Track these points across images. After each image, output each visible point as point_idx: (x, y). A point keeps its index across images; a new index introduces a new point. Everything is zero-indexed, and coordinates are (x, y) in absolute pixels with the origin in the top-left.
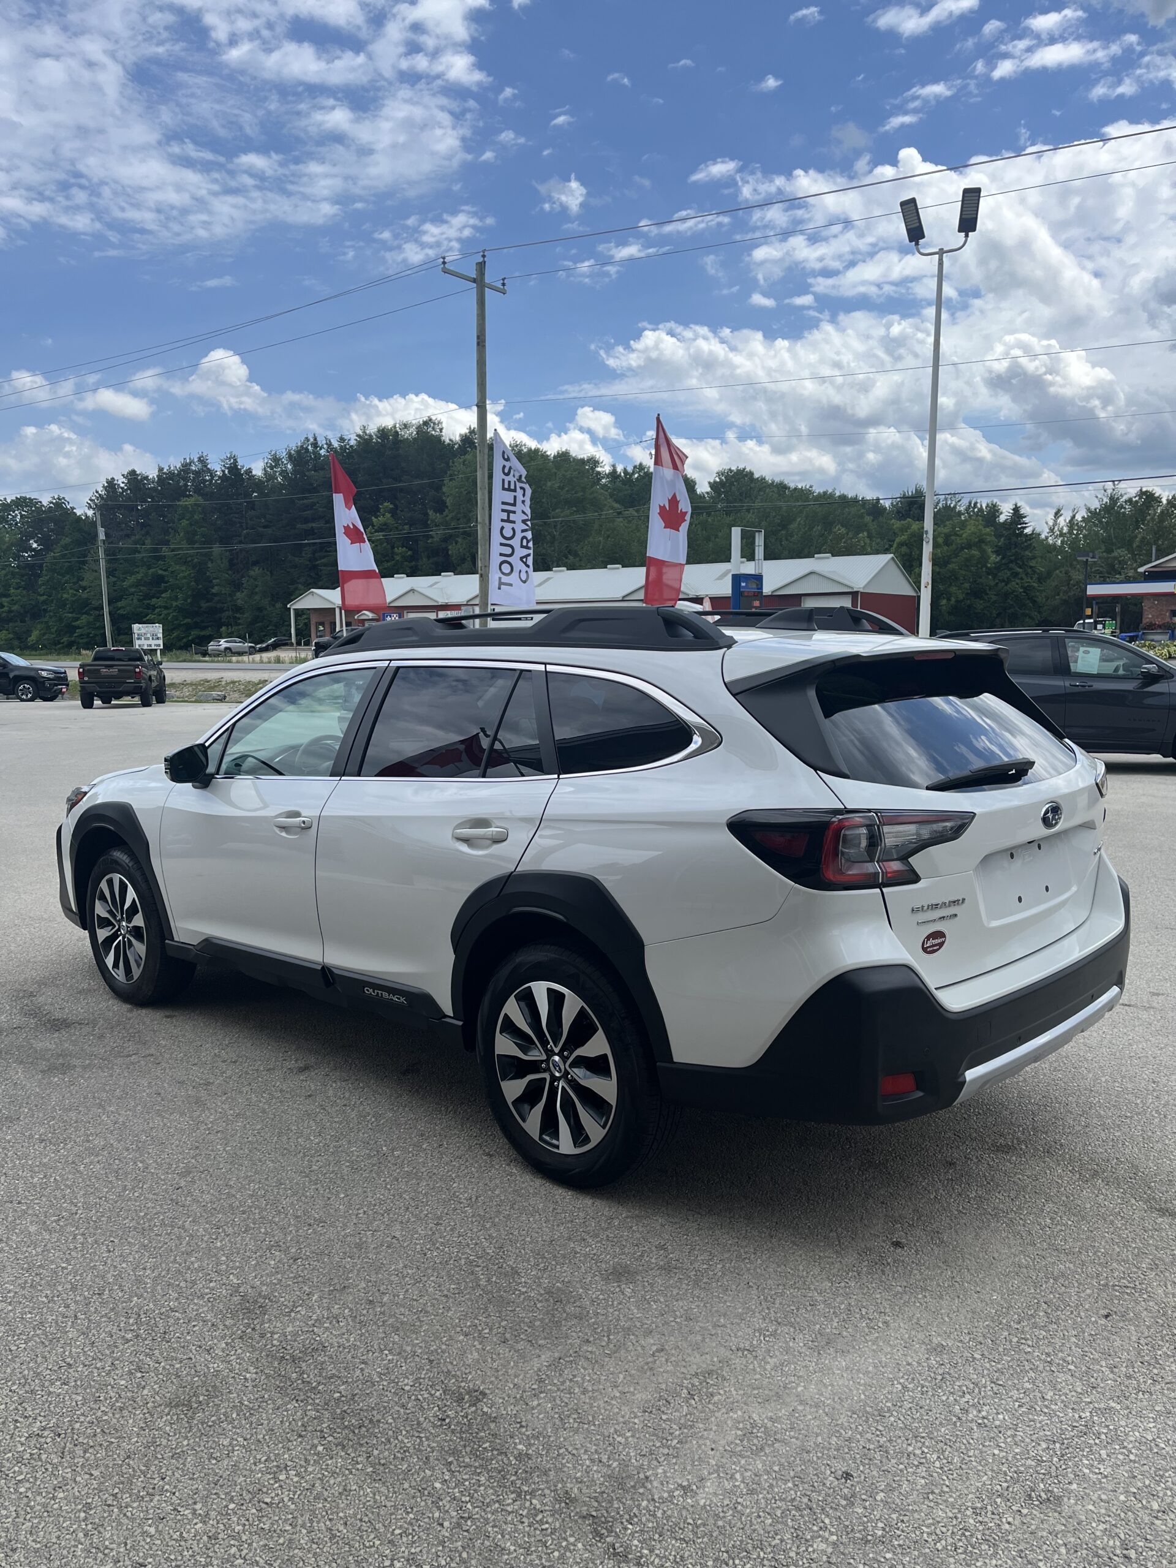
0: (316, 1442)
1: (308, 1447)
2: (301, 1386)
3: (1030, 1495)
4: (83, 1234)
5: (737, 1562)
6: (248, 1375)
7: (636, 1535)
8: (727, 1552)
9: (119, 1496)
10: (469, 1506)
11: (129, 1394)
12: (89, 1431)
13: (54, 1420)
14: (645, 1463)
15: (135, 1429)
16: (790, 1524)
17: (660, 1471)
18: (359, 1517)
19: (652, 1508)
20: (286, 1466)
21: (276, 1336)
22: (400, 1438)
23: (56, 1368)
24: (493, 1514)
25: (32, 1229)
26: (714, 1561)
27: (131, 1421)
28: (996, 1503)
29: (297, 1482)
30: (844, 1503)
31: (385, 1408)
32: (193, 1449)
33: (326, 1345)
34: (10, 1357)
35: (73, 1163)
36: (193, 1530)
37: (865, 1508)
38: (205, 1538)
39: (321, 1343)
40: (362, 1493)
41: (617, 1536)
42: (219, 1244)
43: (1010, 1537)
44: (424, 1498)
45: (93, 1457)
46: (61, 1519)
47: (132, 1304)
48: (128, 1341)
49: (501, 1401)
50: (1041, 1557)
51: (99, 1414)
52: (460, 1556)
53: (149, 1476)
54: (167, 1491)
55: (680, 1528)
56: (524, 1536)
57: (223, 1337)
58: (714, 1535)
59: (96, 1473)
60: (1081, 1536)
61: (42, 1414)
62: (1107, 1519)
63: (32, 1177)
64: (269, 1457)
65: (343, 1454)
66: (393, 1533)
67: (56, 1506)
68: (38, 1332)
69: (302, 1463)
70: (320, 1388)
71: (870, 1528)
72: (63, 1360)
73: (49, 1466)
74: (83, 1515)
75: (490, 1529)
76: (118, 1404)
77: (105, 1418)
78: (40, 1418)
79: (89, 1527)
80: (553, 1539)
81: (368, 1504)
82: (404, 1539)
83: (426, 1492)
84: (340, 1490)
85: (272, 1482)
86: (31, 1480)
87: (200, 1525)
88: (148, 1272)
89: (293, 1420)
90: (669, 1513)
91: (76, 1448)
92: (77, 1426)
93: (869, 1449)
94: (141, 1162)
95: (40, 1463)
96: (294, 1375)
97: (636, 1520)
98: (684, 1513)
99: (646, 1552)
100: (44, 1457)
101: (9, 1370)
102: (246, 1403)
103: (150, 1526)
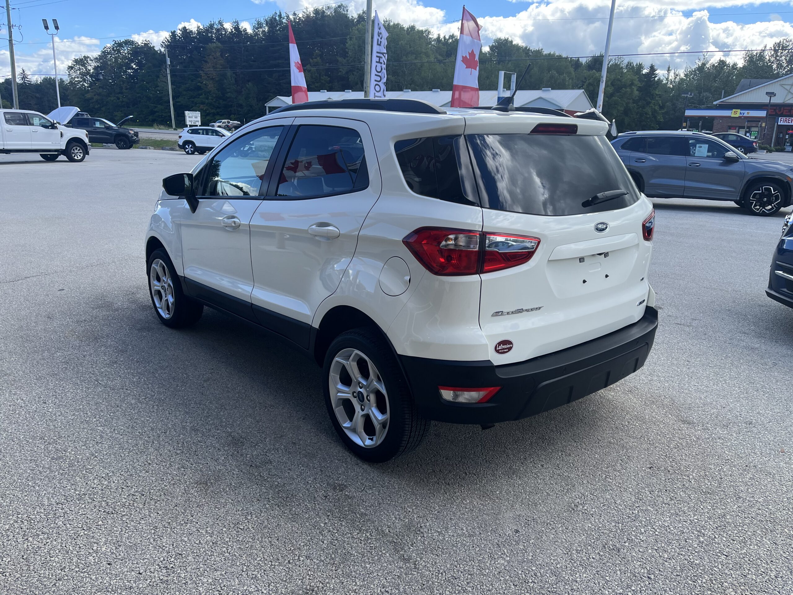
0: (265, 503)
1: (262, 505)
2: (259, 478)
3: (604, 547)
4: (157, 405)
5: (461, 566)
6: (234, 472)
7: (415, 551)
8: (457, 561)
9: (171, 523)
10: (336, 534)
11: (178, 478)
12: (158, 493)
13: (141, 488)
14: (421, 521)
15: (180, 493)
16: (488, 551)
17: (428, 524)
18: (284, 537)
19: (422, 540)
20: (251, 513)
21: (248, 456)
22: (305, 503)
23: (143, 465)
24: (347, 539)
25: (133, 402)
26: (450, 565)
27: (178, 490)
28: (587, 548)
29: (256, 520)
30: (515, 543)
31: (299, 490)
32: (207, 503)
33: (272, 461)
34: (121, 459)
35: (153, 372)
36: (205, 540)
37: (524, 546)
38: (211, 543)
39: (269, 460)
40: (286, 526)
41: (405, 551)
42: (222, 413)
43: (593, 565)
44: (315, 530)
45: (159, 505)
46: (143, 533)
47: (180, 438)
48: (178, 454)
49: (354, 490)
50: (607, 575)
51: (163, 486)
52: (331, 556)
53: (186, 515)
54: (194, 522)
55: (435, 550)
56: (362, 549)
57: (223, 455)
58: (451, 553)
59: (160, 513)
60: (628, 567)
61: (136, 485)
62: (642, 560)
63: (133, 379)
64: (243, 509)
65: (278, 509)
66: (300, 545)
67: (140, 527)
68: (135, 448)
69: (259, 512)
70: (269, 479)
71: (526, 555)
72: (147, 462)
74: (153, 531)
75: (346, 545)
76: (172, 482)
77: (165, 488)
78: (134, 487)
79: (156, 537)
80: (375, 551)
81: (289, 531)
82: (305, 547)
83: (317, 528)
84: (276, 525)
85: (244, 519)
86: (129, 515)
87: (209, 537)
88: (188, 424)
89: (255, 493)
90: (431, 543)
92: (152, 491)
93: (528, 520)
94: (185, 374)
95: (133, 508)
96: (256, 474)
97: (415, 545)
98: (438, 543)
99: (419, 559)
100: (135, 505)
101: (120, 465)
102: (233, 484)
103: (185, 537)
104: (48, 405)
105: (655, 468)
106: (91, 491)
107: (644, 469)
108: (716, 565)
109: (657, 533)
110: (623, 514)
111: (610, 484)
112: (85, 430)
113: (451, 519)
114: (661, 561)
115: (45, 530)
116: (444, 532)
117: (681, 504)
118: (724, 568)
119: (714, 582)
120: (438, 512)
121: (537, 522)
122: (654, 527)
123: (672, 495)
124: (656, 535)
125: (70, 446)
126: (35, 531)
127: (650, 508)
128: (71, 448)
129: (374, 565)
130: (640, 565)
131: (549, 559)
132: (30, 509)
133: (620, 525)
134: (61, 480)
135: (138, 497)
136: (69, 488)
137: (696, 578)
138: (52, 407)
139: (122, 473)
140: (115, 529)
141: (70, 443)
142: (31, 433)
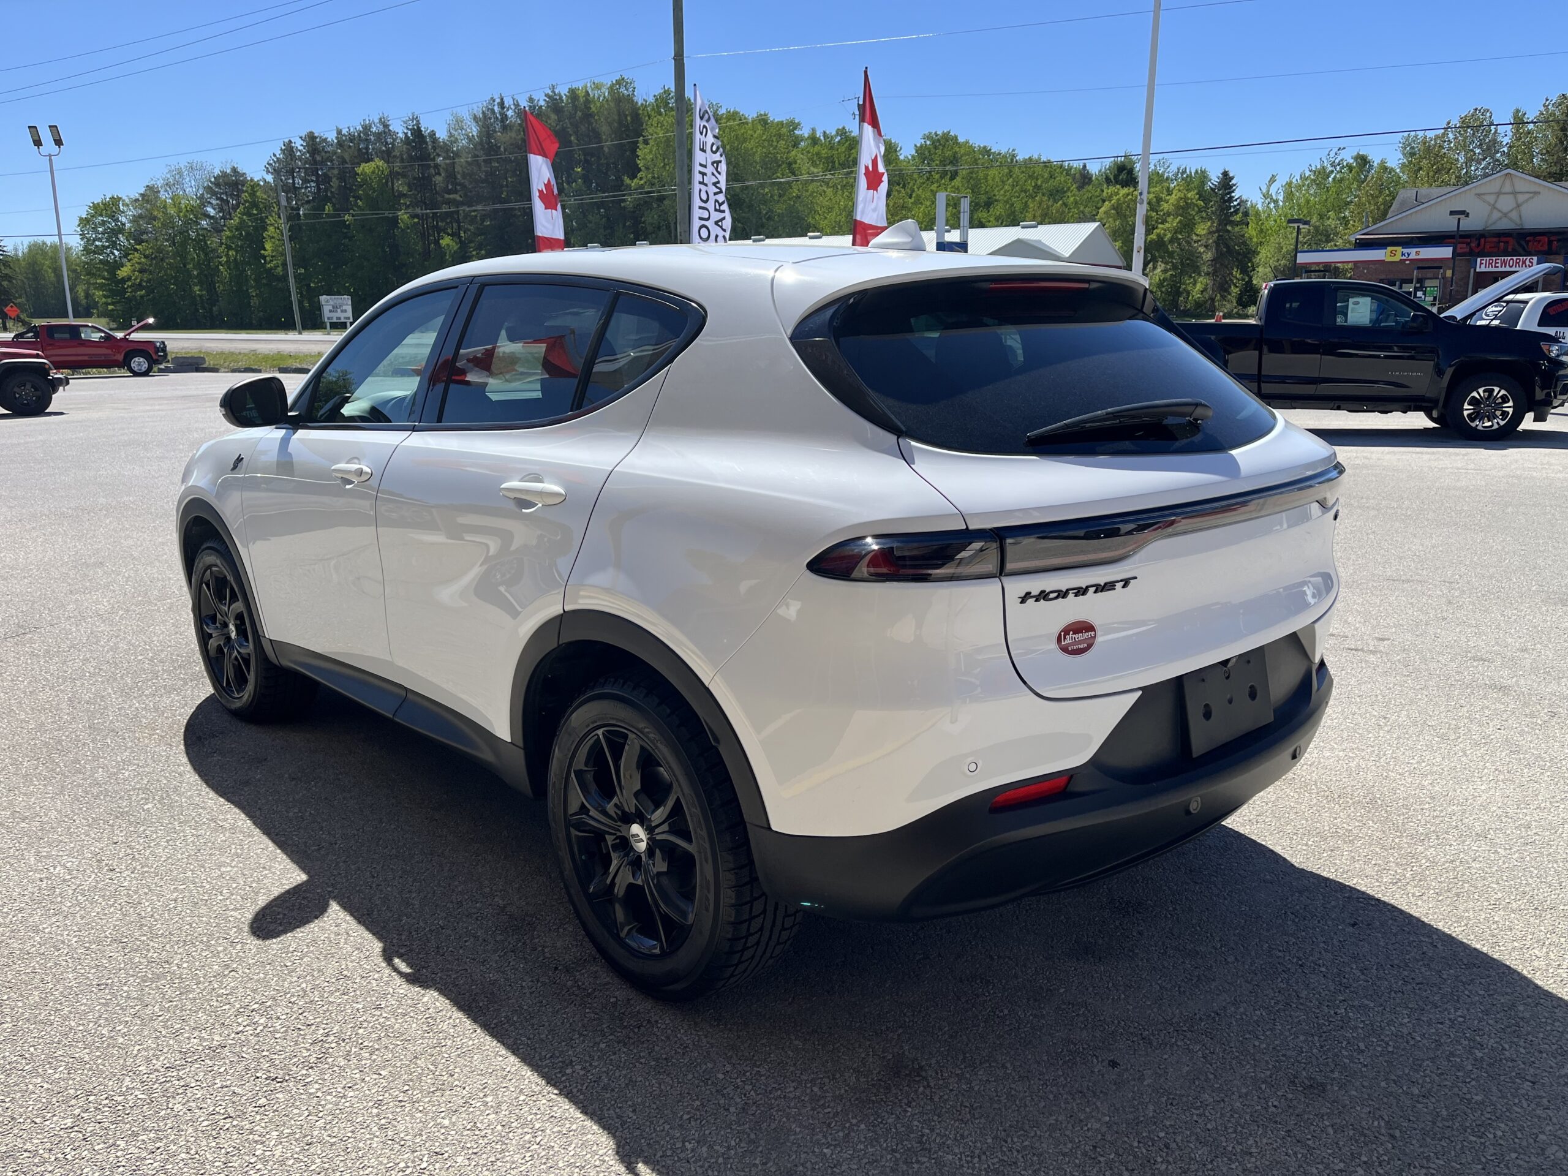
0: (597, 1040)
1: (591, 1045)
2: (576, 993)
3: (1293, 1082)
4: (345, 862)
5: (1015, 1140)
6: (524, 984)
8: (1005, 1131)
9: (409, 1092)
10: (752, 1093)
12: (373, 1035)
13: (337, 1027)
14: (919, 1055)
15: (419, 1032)
16: (1064, 1106)
17: (933, 1061)
18: (647, 1104)
19: (928, 1093)
20: (570, 1061)
21: (546, 950)
22: (679, 1035)
23: (333, 980)
24: (776, 1100)
26: (993, 1139)
28: (1260, 1088)
29: (584, 1075)
30: (1114, 1088)
34: (286, 972)
35: (326, 798)
36: (486, 1121)
37: (1134, 1092)
38: (499, 1128)
40: (647, 1084)
42: (480, 870)
43: (1278, 1119)
44: (708, 1087)
45: (379, 1059)
50: (1309, 1137)
51: (382, 1020)
52: (748, 1137)
53: (437, 1073)
54: (456, 1086)
56: (808, 1119)
57: (495, 951)
58: (991, 1116)
59: (383, 1073)
60: (1347, 1119)
61: (325, 1022)
62: (1371, 1103)
64: (553, 1054)
65: (625, 1050)
66: (681, 1119)
67: (347, 1104)
69: (587, 1058)
70: (594, 993)
71: (1141, 1110)
72: (341, 973)
73: (336, 1068)
74: (375, 1111)
75: (774, 1113)
76: (399, 1011)
77: (388, 1023)
79: (383, 1121)
80: (836, 1122)
82: (693, 1123)
83: (710, 1082)
84: (627, 1082)
85: (558, 1076)
86: (320, 1082)
87: (492, 1116)
88: (414, 894)
89: (574, 1021)
90: (946, 1097)
91: (362, 1052)
92: (361, 1031)
93: (1133, 1041)
95: (327, 1066)
96: (569, 984)
97: (914, 1104)
98: (960, 1098)
99: (927, 1131)
101: (286, 984)
102: (525, 1007)
103: (443, 1118)
104: (118, 875)
105: (1363, 923)
106: (233, 1039)
107: (1340, 927)
108: (1517, 1101)
109: (1390, 1049)
110: (1317, 1018)
111: (1281, 961)
112: (204, 919)
113: (977, 1048)
114: (1408, 1103)
115: (148, 1123)
116: (968, 1076)
117: (1426, 991)
118: (1533, 1106)
119: (1519, 1135)
120: (951, 1037)
121: (1150, 1043)
122: (1382, 1037)
123: (1406, 973)
124: (1389, 1052)
125: (176, 953)
126: (128, 1126)
127: (1367, 1002)
128: (179, 956)
129: (839, 1149)
130: (1370, 1112)
131: (1188, 1114)
132: (111, 1083)
133: (1316, 1038)
134: (168, 1020)
135: (333, 1045)
136: (186, 1035)
137: (1482, 1130)
138: (128, 879)
139: (292, 1000)
140: (295, 1111)
141: (176, 947)
142: (93, 931)
